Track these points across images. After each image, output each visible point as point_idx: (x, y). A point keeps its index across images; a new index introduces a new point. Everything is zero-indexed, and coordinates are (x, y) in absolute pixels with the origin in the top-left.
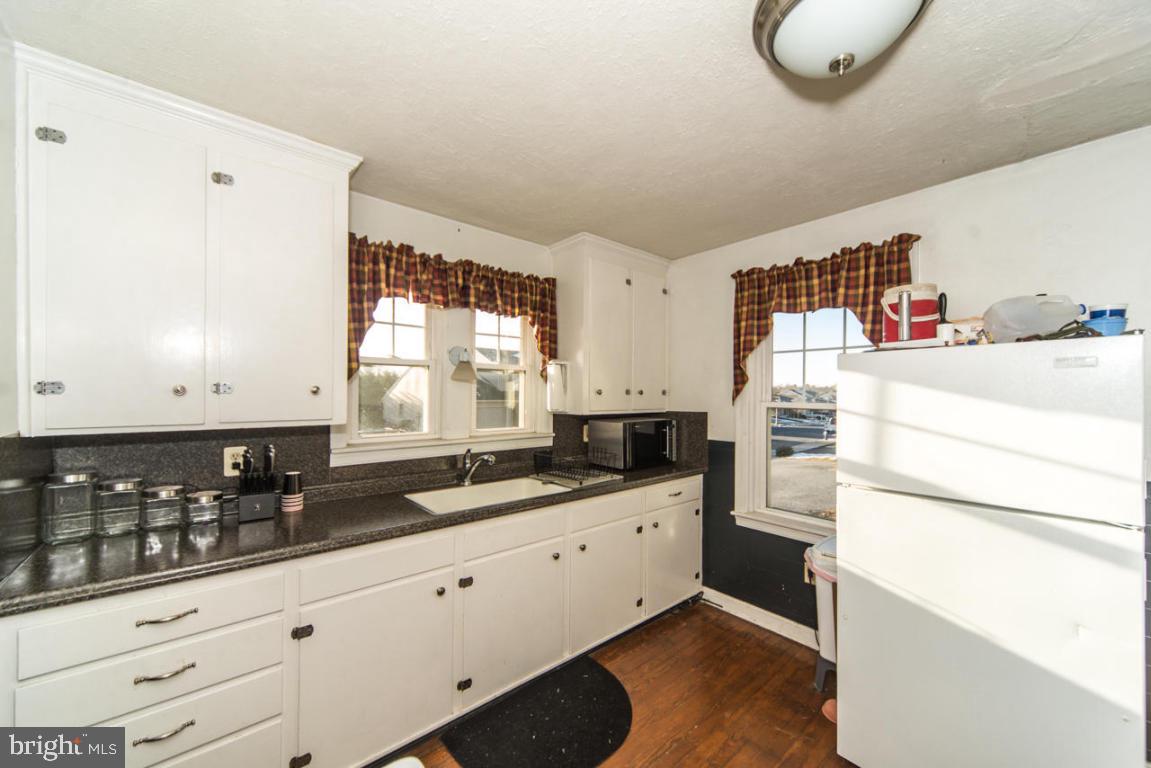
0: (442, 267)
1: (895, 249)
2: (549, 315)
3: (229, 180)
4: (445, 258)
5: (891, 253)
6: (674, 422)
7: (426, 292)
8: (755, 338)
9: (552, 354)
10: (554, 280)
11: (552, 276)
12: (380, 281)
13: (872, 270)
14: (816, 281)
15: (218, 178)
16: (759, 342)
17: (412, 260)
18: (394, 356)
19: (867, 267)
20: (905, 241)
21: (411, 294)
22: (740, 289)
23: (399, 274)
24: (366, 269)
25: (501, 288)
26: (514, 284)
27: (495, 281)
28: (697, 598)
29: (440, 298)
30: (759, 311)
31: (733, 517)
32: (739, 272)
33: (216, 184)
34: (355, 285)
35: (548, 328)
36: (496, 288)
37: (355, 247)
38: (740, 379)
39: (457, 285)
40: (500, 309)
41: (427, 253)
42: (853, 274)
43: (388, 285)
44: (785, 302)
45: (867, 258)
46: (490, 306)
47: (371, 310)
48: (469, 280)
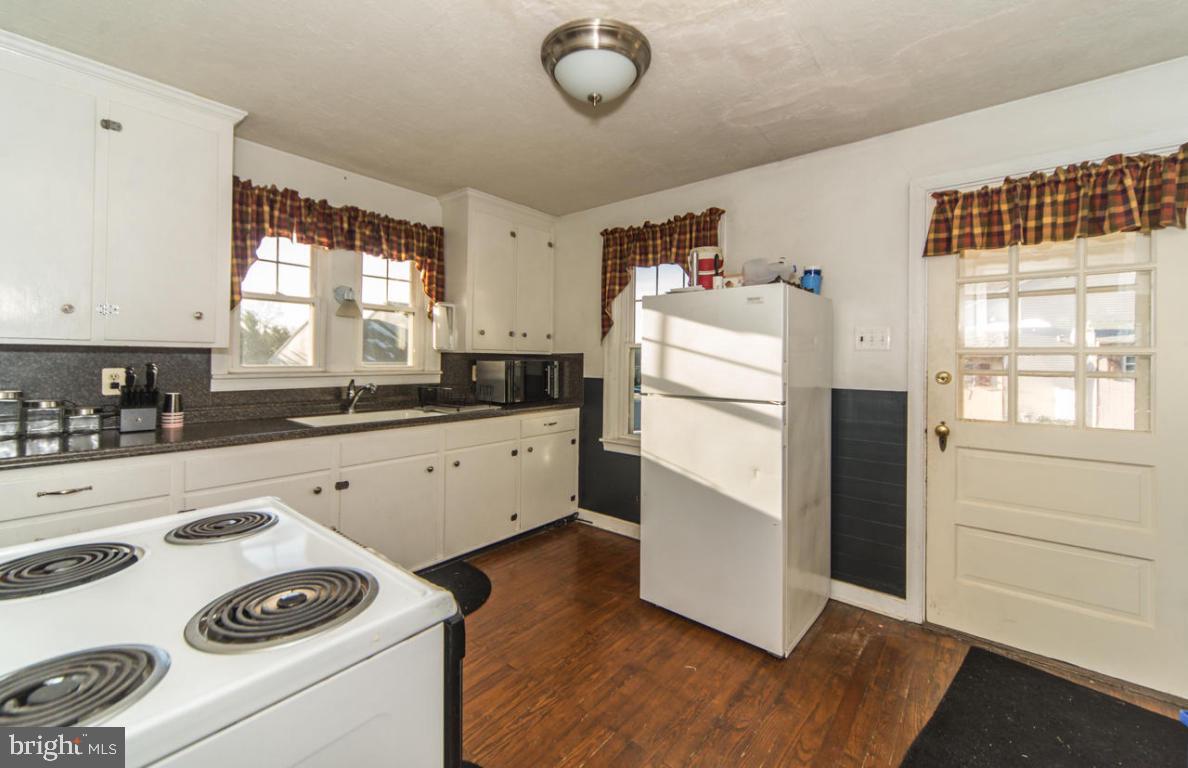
0: (327, 211)
1: (708, 219)
2: (436, 261)
3: (117, 127)
4: (331, 203)
5: (706, 222)
6: (556, 363)
7: (311, 234)
8: (617, 288)
9: (440, 297)
10: (442, 229)
11: (439, 224)
12: (263, 221)
13: (694, 235)
14: (659, 242)
15: (107, 124)
16: (620, 291)
17: (297, 204)
18: (277, 293)
19: (691, 232)
20: (715, 214)
21: (295, 235)
22: (606, 246)
23: (283, 216)
24: (250, 210)
25: (388, 234)
26: (400, 230)
27: (381, 228)
28: (572, 518)
29: (324, 240)
30: (621, 265)
31: (601, 443)
32: (606, 230)
33: (105, 130)
34: (238, 224)
35: (435, 273)
36: (382, 234)
37: (239, 189)
38: (607, 323)
39: (342, 229)
40: (385, 253)
41: (312, 198)
42: (682, 237)
43: (272, 226)
44: (638, 257)
45: (691, 225)
46: (376, 249)
47: (254, 248)
48: (354, 225)
